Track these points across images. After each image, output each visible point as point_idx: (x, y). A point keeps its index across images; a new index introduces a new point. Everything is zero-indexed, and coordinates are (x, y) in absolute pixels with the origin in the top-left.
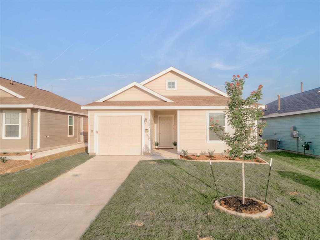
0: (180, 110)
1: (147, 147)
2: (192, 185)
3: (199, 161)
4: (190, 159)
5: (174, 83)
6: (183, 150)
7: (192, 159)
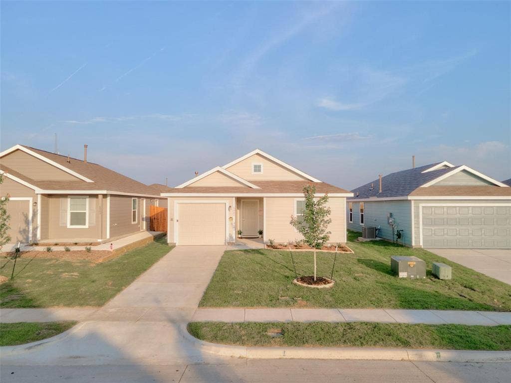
0: (266, 197)
1: (231, 237)
2: (277, 270)
3: (285, 250)
4: (276, 248)
5: (260, 166)
6: (269, 240)
7: (279, 249)
